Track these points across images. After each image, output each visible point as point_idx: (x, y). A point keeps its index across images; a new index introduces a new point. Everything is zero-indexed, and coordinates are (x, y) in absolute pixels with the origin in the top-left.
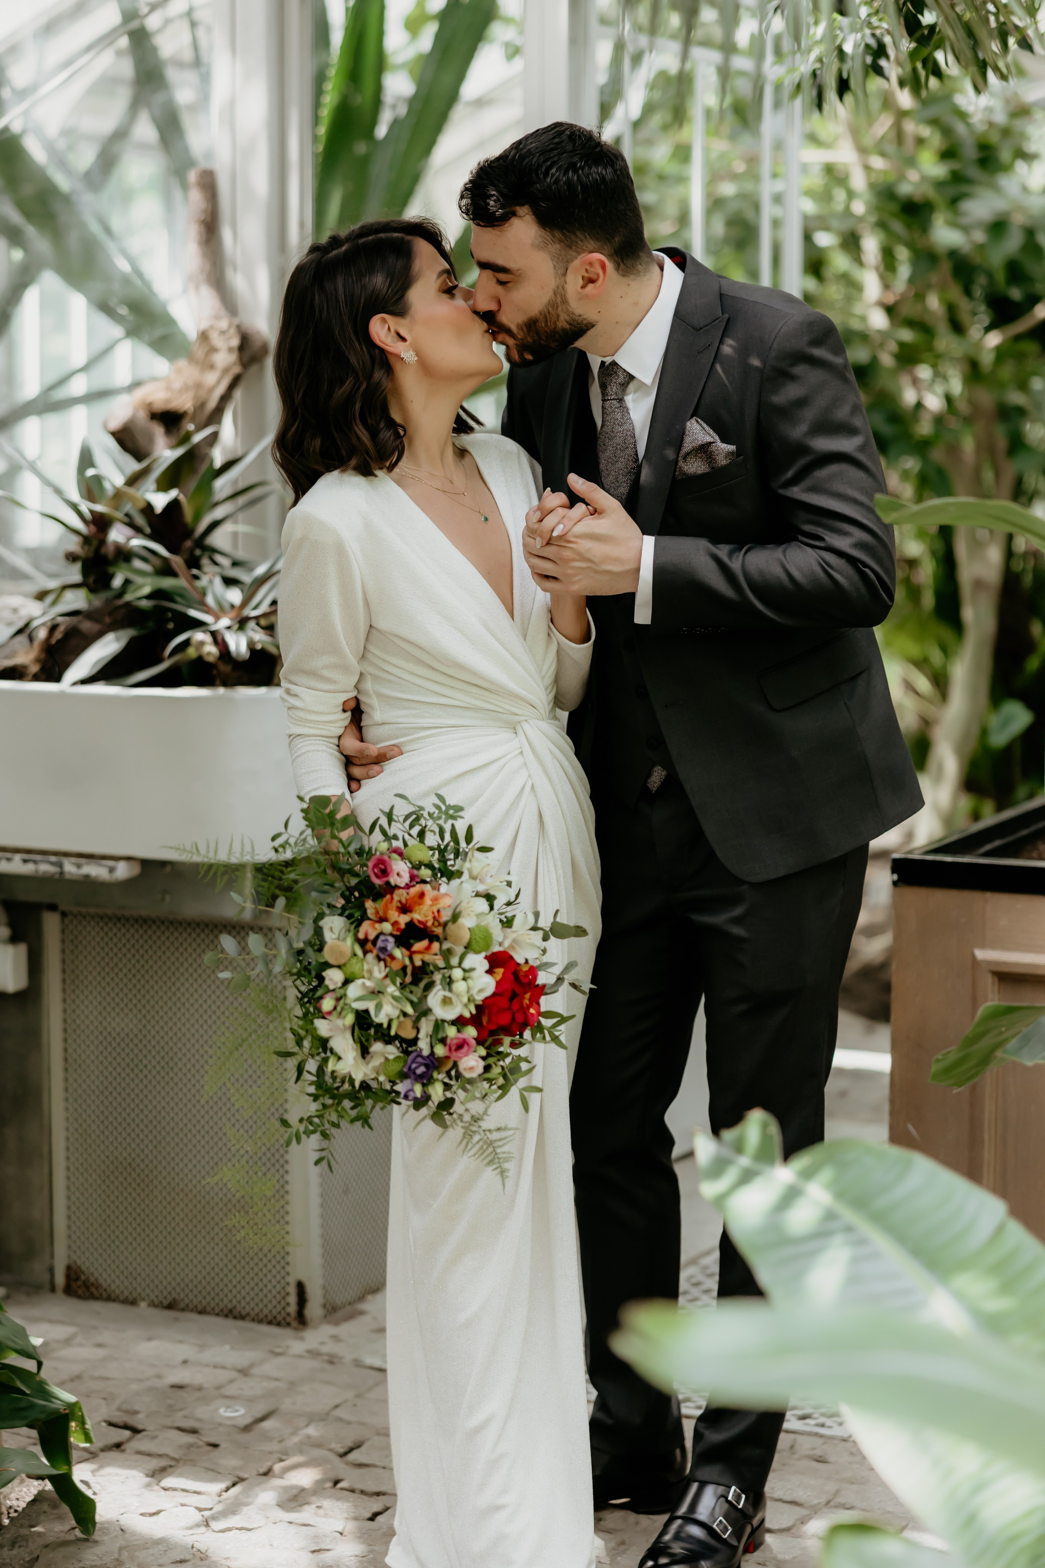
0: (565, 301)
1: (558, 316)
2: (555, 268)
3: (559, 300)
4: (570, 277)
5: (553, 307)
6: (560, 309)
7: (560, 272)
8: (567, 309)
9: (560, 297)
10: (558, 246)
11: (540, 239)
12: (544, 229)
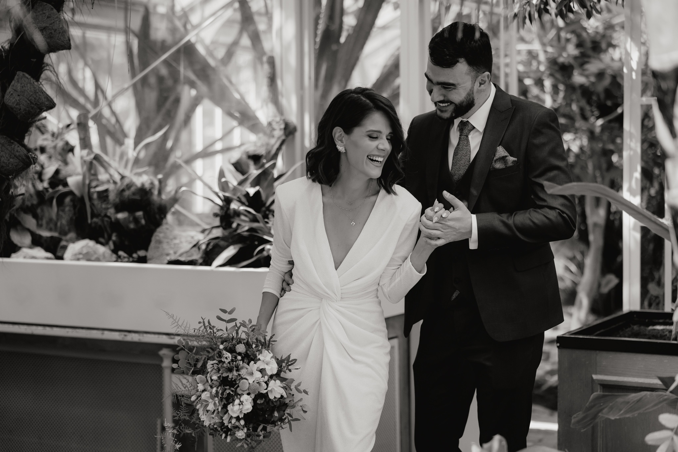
1: (470, 99)
3: (471, 92)
6: (471, 96)
7: (473, 82)
10: (475, 72)
11: (469, 71)
12: (470, 66)
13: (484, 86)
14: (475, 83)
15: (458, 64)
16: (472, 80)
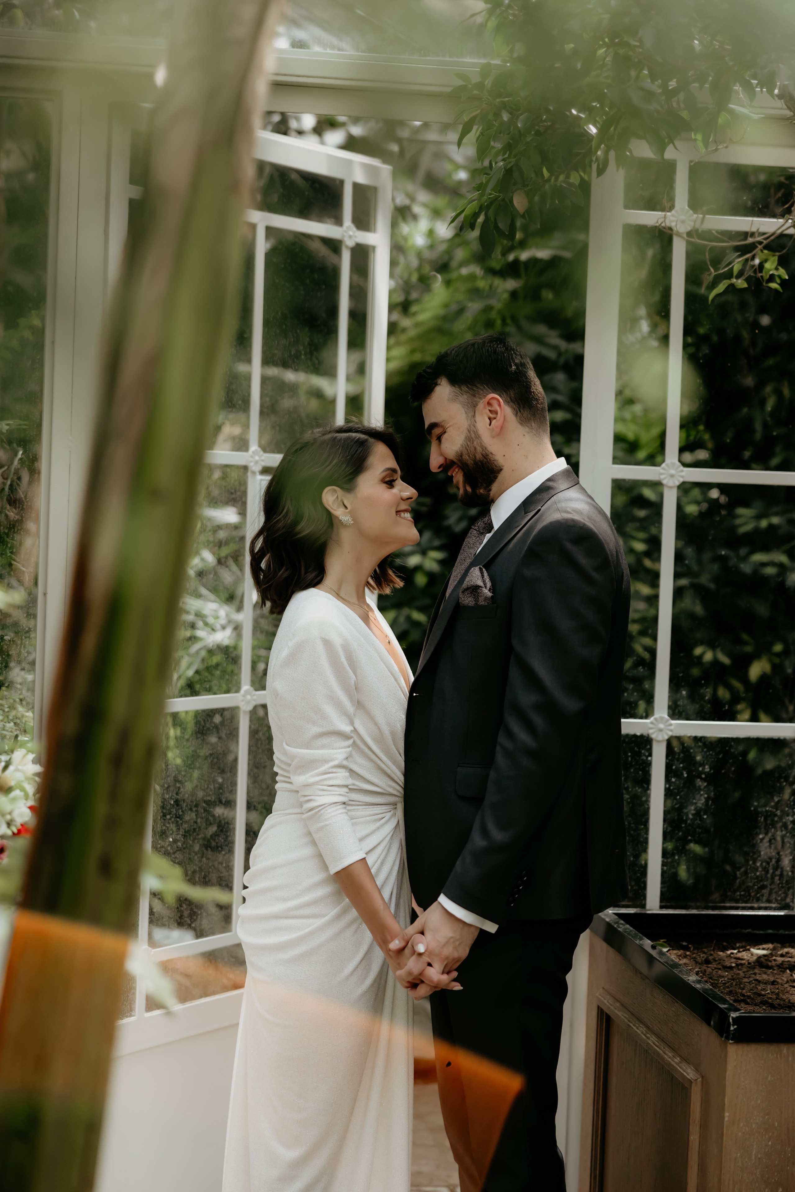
0: (478, 437)
1: (475, 448)
2: (466, 413)
3: (473, 435)
4: (478, 418)
5: (469, 440)
6: (475, 443)
7: (470, 415)
8: (481, 443)
9: (472, 436)
10: (465, 396)
11: (453, 394)
12: (455, 386)
13: (496, 421)
14: (474, 416)
15: (438, 389)
16: (465, 411)
